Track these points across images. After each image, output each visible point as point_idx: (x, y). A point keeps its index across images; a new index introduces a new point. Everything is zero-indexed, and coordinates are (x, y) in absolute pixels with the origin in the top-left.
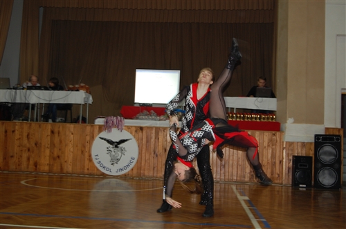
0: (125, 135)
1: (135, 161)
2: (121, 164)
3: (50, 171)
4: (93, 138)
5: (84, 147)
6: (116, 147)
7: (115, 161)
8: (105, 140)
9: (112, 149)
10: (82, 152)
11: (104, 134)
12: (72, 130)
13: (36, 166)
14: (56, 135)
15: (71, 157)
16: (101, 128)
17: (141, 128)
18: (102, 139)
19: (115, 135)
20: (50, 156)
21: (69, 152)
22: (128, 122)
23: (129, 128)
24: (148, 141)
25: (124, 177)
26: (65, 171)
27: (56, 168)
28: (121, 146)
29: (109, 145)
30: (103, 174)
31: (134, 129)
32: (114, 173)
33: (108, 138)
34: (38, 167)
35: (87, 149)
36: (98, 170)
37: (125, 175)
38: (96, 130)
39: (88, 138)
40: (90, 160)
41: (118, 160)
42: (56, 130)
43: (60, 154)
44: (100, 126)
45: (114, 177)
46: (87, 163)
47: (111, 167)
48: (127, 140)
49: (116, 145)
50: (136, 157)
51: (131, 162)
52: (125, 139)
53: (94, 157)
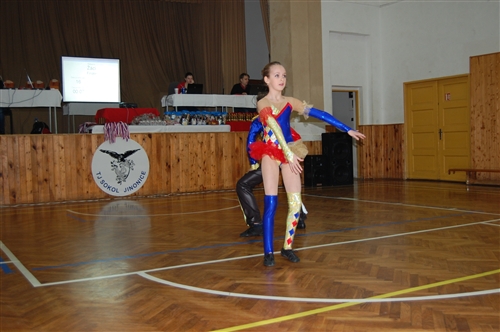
0: (132, 145)
1: (146, 176)
2: (130, 182)
3: (35, 201)
4: (90, 152)
5: (81, 164)
6: (123, 160)
7: (122, 178)
8: (107, 152)
9: (118, 164)
10: (78, 171)
11: (106, 146)
12: (61, 143)
13: (14, 196)
14: (40, 151)
15: (63, 176)
16: (101, 138)
17: (150, 135)
18: (104, 151)
19: (120, 146)
20: (33, 180)
21: (61, 172)
22: (132, 129)
23: (135, 135)
24: (158, 151)
25: (135, 197)
26: (57, 198)
27: (43, 196)
28: (128, 158)
29: (113, 159)
30: (108, 196)
31: (139, 137)
32: (122, 193)
33: (111, 150)
34: (17, 196)
35: (84, 167)
36: (101, 191)
37: (135, 194)
38: (94, 140)
39: (84, 152)
40: (90, 178)
41: (126, 176)
42: (39, 144)
43: (47, 177)
44: (99, 136)
45: (123, 198)
46: (85, 184)
47: (117, 186)
48: (134, 151)
49: (122, 158)
50: (147, 171)
51: (141, 178)
52: (132, 149)
53: (95, 176)
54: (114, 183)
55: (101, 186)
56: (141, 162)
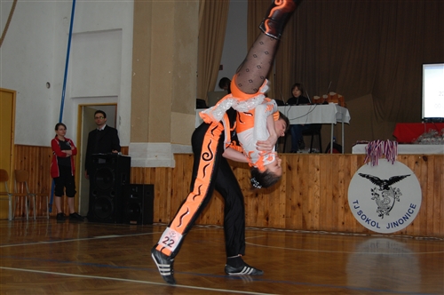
0: (399, 169)
1: (417, 211)
2: (395, 216)
3: (288, 227)
4: (349, 175)
5: (337, 189)
6: (386, 188)
7: (384, 210)
8: (368, 177)
9: (379, 193)
10: (334, 197)
11: (365, 169)
12: (317, 163)
13: (268, 219)
14: (295, 172)
15: (317, 205)
16: (361, 160)
17: (425, 158)
18: (364, 176)
19: (384, 170)
20: (287, 204)
21: (315, 198)
22: (403, 149)
23: (404, 158)
24: (436, 178)
25: (400, 236)
26: (309, 225)
27: (296, 222)
28: (393, 186)
29: (373, 186)
30: (367, 231)
31: (413, 160)
32: (383, 229)
33: (372, 175)
34: (270, 220)
35: (341, 193)
36: (358, 224)
37: (401, 233)
38: (354, 162)
39: (342, 175)
40: (347, 209)
41: (390, 209)
42: (294, 165)
43: (301, 201)
44: (359, 157)
45: (384, 236)
46: (341, 212)
47: (378, 220)
48: (402, 178)
49: (386, 184)
50: (418, 204)
51: (409, 213)
52: (400, 175)
53: (351, 205)
54: (374, 217)
55: (359, 218)
56: (411, 192)
